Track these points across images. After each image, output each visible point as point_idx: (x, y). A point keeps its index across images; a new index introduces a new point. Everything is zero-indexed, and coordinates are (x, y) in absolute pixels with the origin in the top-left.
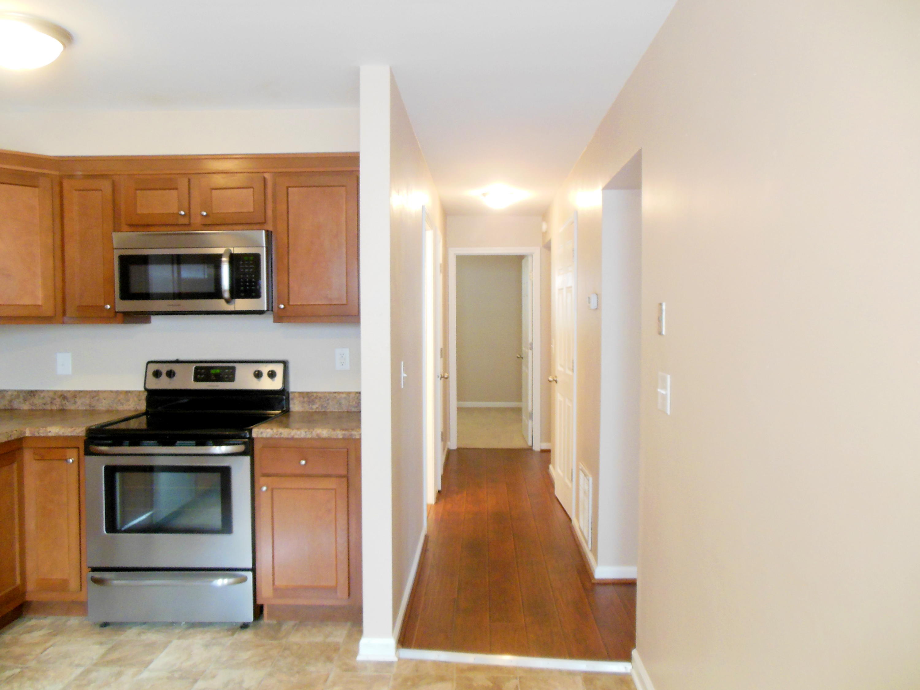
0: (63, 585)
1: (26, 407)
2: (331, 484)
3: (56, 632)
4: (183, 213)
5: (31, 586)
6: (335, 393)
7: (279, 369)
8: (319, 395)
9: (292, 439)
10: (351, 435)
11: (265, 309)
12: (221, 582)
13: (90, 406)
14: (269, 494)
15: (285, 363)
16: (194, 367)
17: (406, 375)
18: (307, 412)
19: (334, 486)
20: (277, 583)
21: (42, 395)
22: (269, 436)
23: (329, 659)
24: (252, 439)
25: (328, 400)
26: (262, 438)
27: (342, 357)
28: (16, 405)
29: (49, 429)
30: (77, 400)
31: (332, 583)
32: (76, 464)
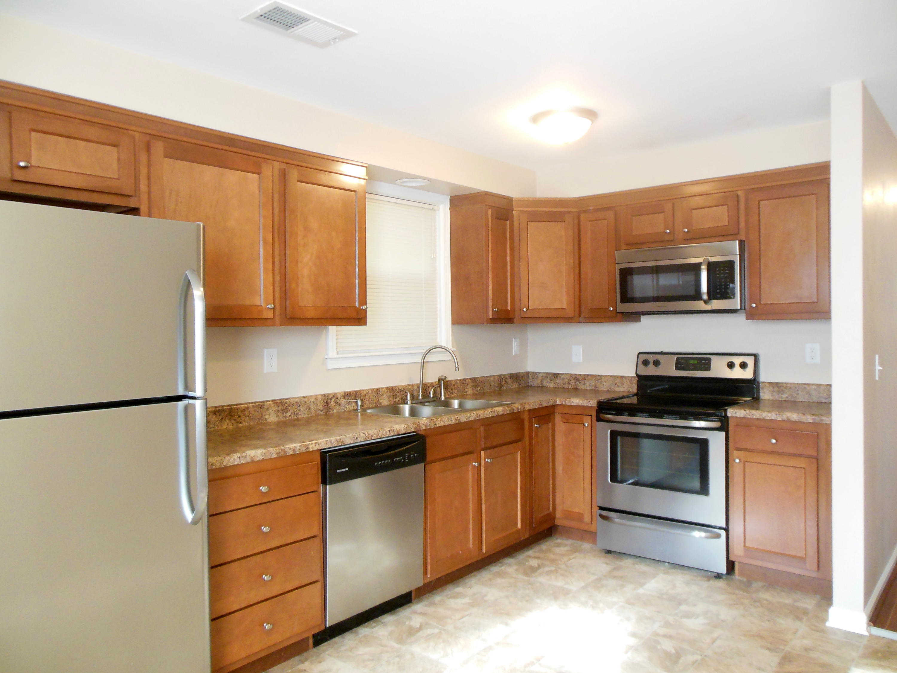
0: (580, 517)
1: (552, 385)
2: (802, 463)
3: (576, 550)
4: (668, 231)
5: (558, 515)
6: (805, 384)
7: (750, 361)
8: (789, 385)
9: (764, 420)
10: (822, 420)
11: (739, 308)
12: (698, 534)
13: (595, 387)
14: (742, 465)
15: (756, 356)
16: (676, 358)
17: (881, 368)
18: (777, 400)
19: (804, 466)
20: (747, 545)
21: (562, 377)
22: (742, 416)
23: (799, 618)
24: (726, 417)
25: (798, 390)
26: (737, 417)
27: (812, 351)
28: (545, 384)
29: (572, 400)
30: (586, 381)
31: (801, 554)
32: (590, 427)
